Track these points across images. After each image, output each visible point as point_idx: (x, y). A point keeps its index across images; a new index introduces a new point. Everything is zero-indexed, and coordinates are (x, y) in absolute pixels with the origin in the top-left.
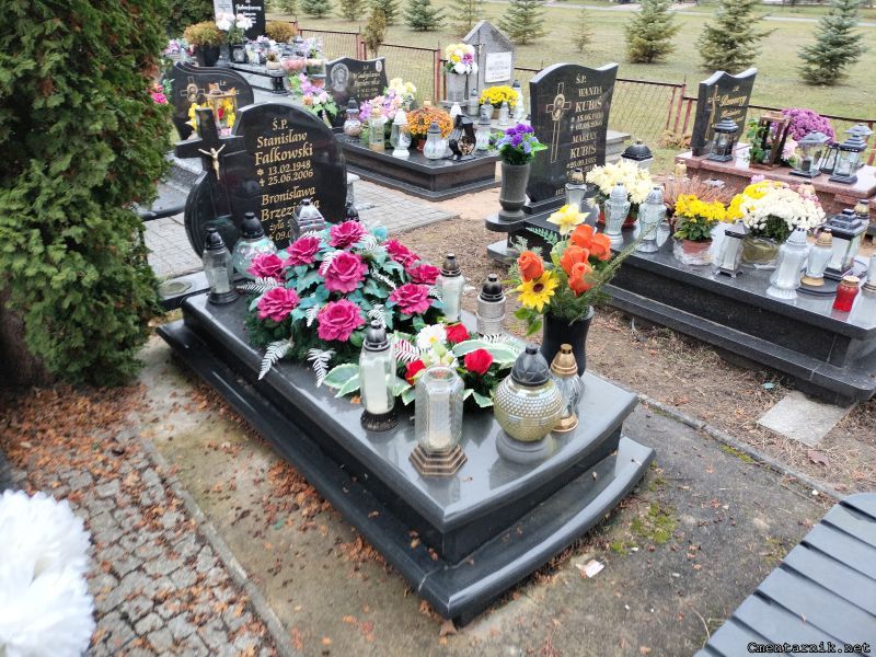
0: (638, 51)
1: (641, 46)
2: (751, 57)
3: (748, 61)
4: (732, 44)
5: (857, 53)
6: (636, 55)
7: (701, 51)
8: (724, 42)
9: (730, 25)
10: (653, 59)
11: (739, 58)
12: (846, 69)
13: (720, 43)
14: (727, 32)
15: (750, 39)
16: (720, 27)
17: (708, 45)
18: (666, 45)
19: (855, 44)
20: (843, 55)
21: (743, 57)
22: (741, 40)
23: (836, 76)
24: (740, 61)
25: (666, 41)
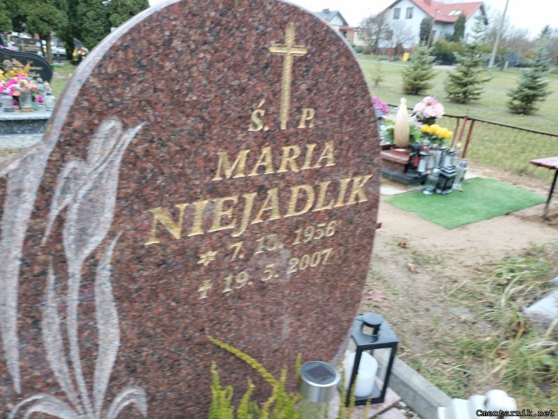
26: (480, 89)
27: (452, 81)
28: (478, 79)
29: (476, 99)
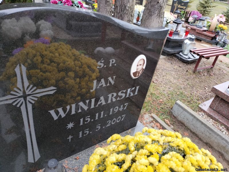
2: (210, 12)
3: (209, 13)
4: (205, 7)
7: (197, 8)
8: (204, 7)
9: (206, 2)
11: (206, 11)
14: (205, 4)
16: (203, 2)
17: (199, 7)
21: (208, 12)
22: (208, 7)
24: (207, 13)
26: (211, 10)
27: (200, 5)
28: (211, 6)
29: (208, 14)
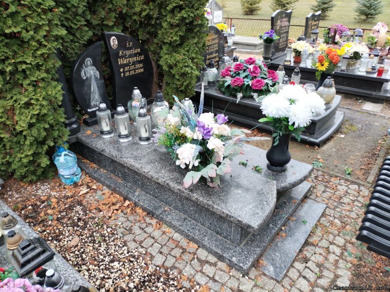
0: (247, 10)
1: (248, 8)
4: (284, 6)
5: (332, 7)
6: (246, 11)
7: (273, 9)
8: (281, 5)
10: (253, 13)
12: (328, 13)
13: (279, 5)
14: (282, 0)
15: (291, 3)
17: (275, 6)
18: (258, 7)
19: (331, 3)
20: (327, 8)
22: (287, 4)
23: (325, 16)
25: (257, 5)
